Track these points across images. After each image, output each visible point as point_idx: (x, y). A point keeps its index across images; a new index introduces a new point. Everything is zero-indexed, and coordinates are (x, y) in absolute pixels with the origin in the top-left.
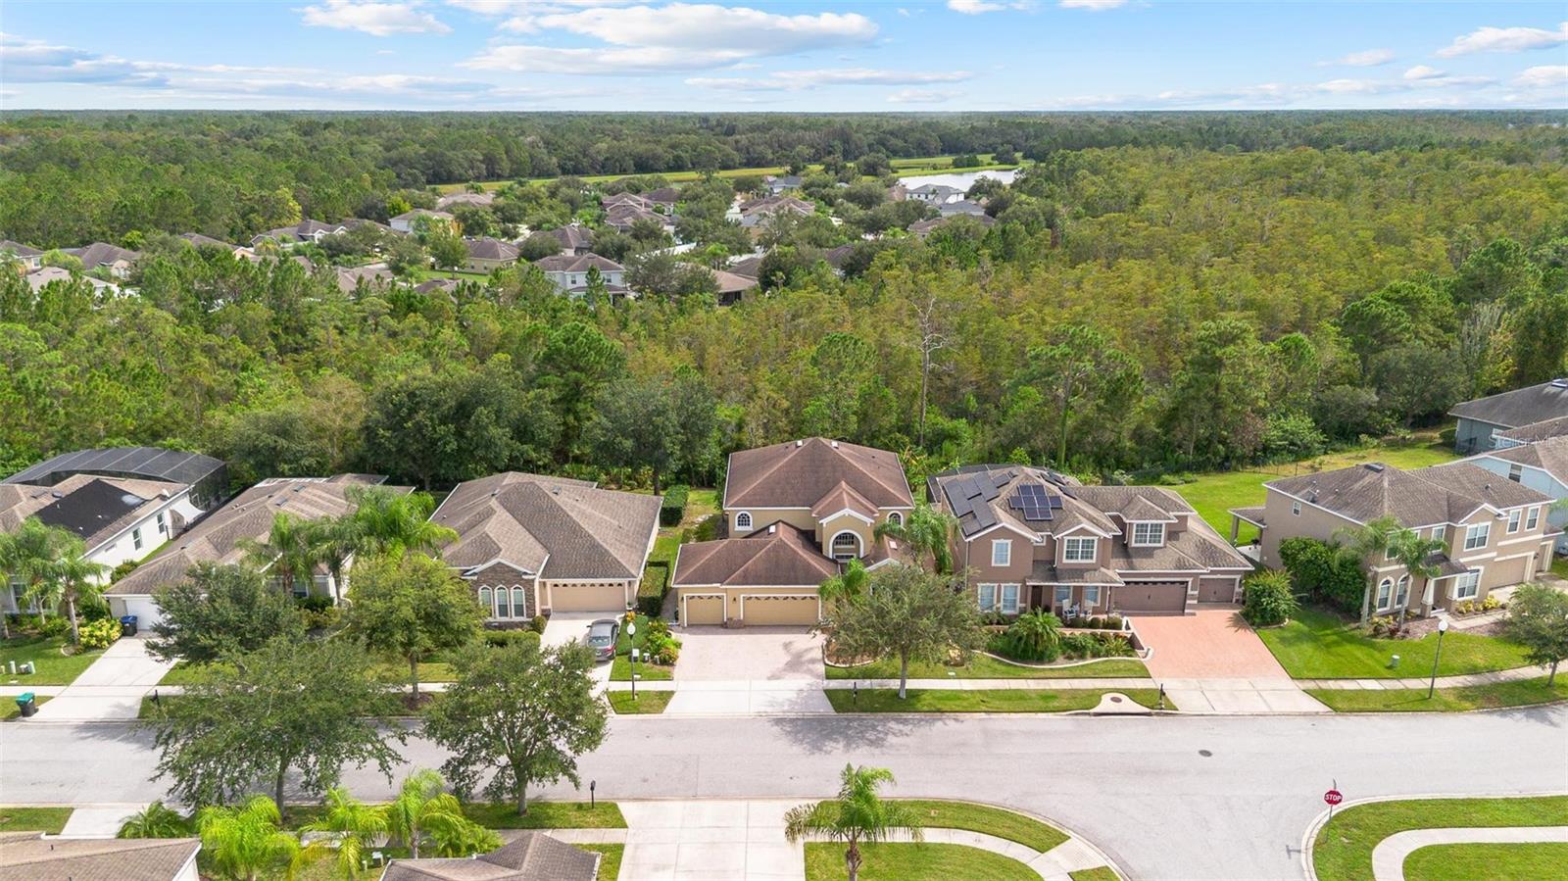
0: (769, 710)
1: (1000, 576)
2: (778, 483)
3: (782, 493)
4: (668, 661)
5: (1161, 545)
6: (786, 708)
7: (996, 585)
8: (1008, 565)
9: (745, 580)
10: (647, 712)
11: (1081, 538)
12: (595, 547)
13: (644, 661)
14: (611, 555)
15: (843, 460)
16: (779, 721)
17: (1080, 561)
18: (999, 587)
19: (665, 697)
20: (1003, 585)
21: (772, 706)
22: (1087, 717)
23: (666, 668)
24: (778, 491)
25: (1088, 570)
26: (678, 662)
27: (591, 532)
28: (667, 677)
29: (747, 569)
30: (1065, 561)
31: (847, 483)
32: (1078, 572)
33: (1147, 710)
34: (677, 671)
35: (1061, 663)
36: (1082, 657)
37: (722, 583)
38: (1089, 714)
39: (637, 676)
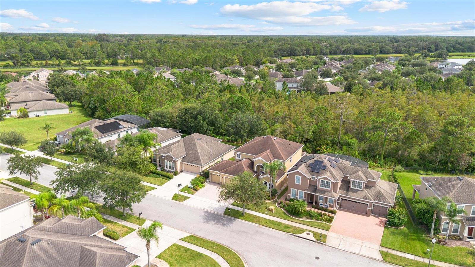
0: (207, 208)
1: (297, 187)
2: (251, 147)
3: (250, 150)
4: (196, 190)
5: (362, 189)
6: (212, 209)
9: (226, 172)
10: (179, 201)
11: (325, 180)
12: (198, 156)
13: (191, 188)
14: (200, 158)
17: (325, 188)
18: (297, 191)
19: (187, 198)
20: (298, 190)
21: (209, 208)
22: (294, 236)
23: (194, 191)
25: (327, 192)
26: (199, 191)
27: (199, 151)
28: (193, 194)
29: (228, 169)
30: (320, 187)
31: (270, 149)
32: (324, 192)
33: (315, 240)
34: (197, 193)
35: (304, 219)
36: (312, 219)
37: (219, 171)
38: (295, 236)
39: (186, 192)
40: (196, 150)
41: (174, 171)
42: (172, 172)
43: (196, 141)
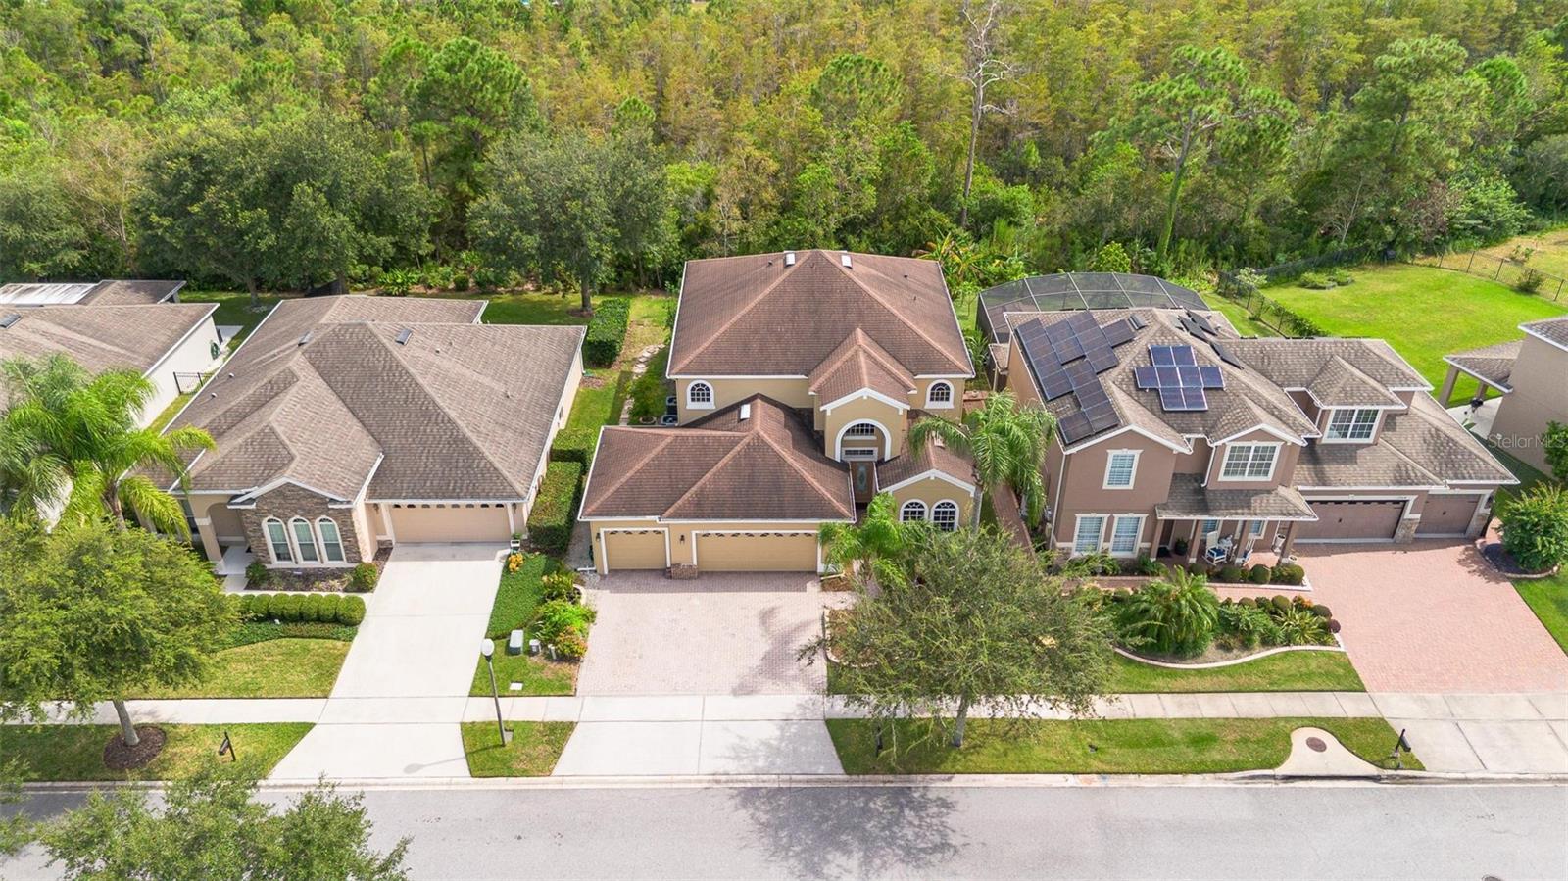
0: (732, 767)
1: (1117, 503)
2: (756, 332)
3: (761, 350)
4: (571, 657)
5: (1370, 440)
6: (761, 763)
7: (1106, 516)
8: (1130, 486)
9: (700, 510)
10: (525, 774)
11: (1254, 444)
12: (459, 441)
13: (530, 652)
14: (483, 457)
15: (859, 291)
16: (749, 796)
17: (1246, 478)
18: (1111, 521)
19: (558, 734)
20: (1117, 516)
21: (737, 758)
22: (1270, 785)
23: (565, 668)
24: (755, 346)
25: (1257, 492)
26: (587, 657)
27: (453, 414)
28: (565, 689)
29: (702, 490)
30: (1222, 478)
31: (866, 332)
32: (1242, 497)
33: (1372, 770)
34: (585, 675)
35: (1213, 659)
36: (1246, 645)
37: (661, 514)
38: (1274, 777)
39: (516, 687)
40: (429, 411)
41: (343, 564)
42: (337, 574)
43: (397, 352)
